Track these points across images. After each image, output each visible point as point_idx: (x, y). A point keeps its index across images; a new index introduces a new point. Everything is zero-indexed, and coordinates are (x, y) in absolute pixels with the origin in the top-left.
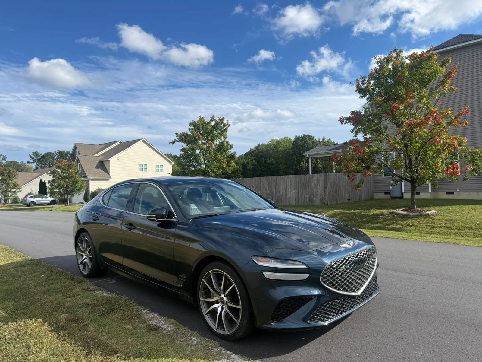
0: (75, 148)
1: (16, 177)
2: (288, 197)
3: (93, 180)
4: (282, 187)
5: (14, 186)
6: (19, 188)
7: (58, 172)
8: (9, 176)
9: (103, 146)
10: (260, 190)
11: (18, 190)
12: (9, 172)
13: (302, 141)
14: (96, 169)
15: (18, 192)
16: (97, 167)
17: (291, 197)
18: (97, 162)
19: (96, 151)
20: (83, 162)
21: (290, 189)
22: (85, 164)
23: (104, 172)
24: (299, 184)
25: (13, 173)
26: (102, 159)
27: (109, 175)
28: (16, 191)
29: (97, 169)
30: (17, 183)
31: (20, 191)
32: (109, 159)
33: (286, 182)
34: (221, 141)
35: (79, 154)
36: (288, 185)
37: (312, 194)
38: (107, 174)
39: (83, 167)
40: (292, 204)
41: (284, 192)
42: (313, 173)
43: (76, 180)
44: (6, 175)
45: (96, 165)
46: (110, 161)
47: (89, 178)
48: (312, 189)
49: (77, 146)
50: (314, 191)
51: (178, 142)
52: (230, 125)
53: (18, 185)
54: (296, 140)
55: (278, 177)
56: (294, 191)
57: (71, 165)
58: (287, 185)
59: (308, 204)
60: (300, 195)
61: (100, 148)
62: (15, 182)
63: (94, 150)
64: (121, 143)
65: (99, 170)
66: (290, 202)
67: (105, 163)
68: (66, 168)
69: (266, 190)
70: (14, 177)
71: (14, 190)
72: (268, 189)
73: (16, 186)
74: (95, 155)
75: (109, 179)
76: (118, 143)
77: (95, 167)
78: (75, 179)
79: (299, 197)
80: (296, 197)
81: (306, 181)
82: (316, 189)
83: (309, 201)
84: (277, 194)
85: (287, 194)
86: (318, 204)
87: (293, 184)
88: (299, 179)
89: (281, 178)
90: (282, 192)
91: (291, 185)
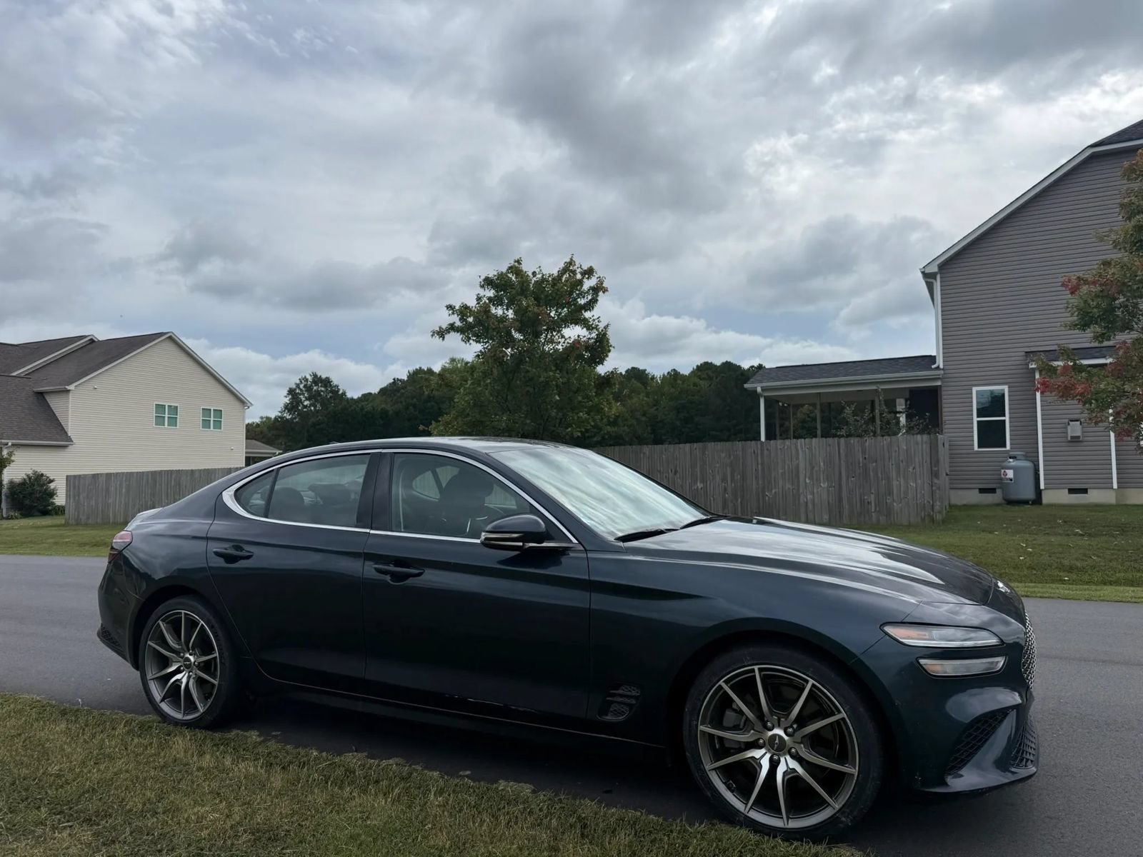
2: (802, 499)
3: (15, 446)
4: (780, 471)
14: (23, 415)
17: (813, 501)
18: (24, 396)
19: (15, 362)
21: (811, 478)
23: (46, 424)
24: (843, 464)
26: (41, 386)
27: (65, 434)
29: (29, 416)
32: (68, 387)
33: (798, 459)
36: (802, 466)
37: (890, 492)
38: (57, 430)
41: (788, 486)
46: (71, 392)
48: (888, 479)
50: (895, 483)
51: (455, 332)
52: (606, 291)
56: (824, 485)
58: (798, 465)
60: (844, 494)
61: (22, 356)
67: (55, 403)
69: (724, 479)
72: (732, 476)
75: (66, 446)
77: (20, 408)
79: (840, 500)
80: (831, 501)
81: (867, 456)
82: (901, 476)
83: (879, 511)
84: (763, 492)
85: (801, 491)
86: (910, 522)
87: (822, 464)
88: (841, 451)
89: (779, 447)
90: (780, 486)
91: (813, 468)
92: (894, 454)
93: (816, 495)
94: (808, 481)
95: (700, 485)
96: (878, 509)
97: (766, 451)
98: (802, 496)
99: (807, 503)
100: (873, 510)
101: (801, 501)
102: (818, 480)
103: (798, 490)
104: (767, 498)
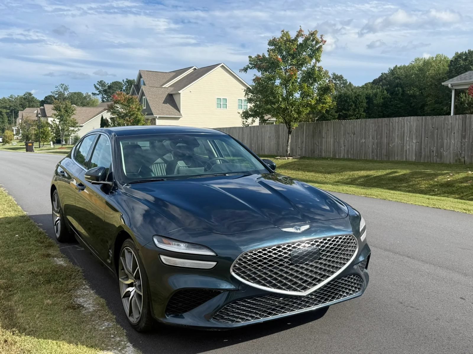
0: (140, 77)
1: (74, 112)
3: (160, 118)
4: (397, 134)
5: (72, 124)
6: (77, 127)
7: (117, 107)
8: (66, 111)
9: (174, 74)
10: (365, 138)
11: (76, 129)
12: (66, 106)
13: (465, 60)
14: (164, 104)
15: (76, 131)
16: (165, 102)
17: (409, 149)
18: (165, 96)
19: (165, 81)
20: (148, 96)
21: (409, 138)
22: (150, 97)
23: (173, 108)
24: (423, 130)
25: (70, 108)
26: (172, 91)
27: (180, 112)
28: (75, 130)
29: (166, 105)
30: (76, 120)
31: (79, 130)
32: (179, 92)
33: (404, 127)
34: (310, 67)
35: (144, 84)
36: (406, 131)
37: (442, 146)
38: (177, 111)
39: (149, 101)
40: (410, 160)
41: (400, 142)
42: (456, 113)
43: (137, 119)
44: (62, 110)
45: (164, 99)
46: (181, 94)
47: (155, 116)
48: (442, 139)
49: (142, 74)
50: (445, 141)
51: (251, 69)
52: (325, 42)
53: (77, 123)
54: (456, 59)
55: (391, 119)
56: (414, 141)
57: (131, 98)
59: (435, 161)
60: (423, 147)
61: (169, 77)
62: (73, 119)
63: (163, 79)
64: (195, 69)
65: (168, 105)
66: (408, 157)
68: (126, 103)
69: (373, 138)
70: (72, 112)
71: (72, 128)
72: (377, 136)
73: (74, 124)
74: (164, 86)
75: (179, 118)
76: (191, 70)
77: (163, 102)
78: (136, 117)
79: (421, 149)
80: (417, 150)
81: (434, 126)
82: (448, 138)
83: (437, 156)
84: (389, 144)
85: (404, 145)
86: (450, 162)
87: (414, 130)
88: (423, 123)
89: (397, 121)
90: (396, 142)
91: (411, 132)
92: (446, 125)
93: (411, 146)
94: (408, 139)
95: (363, 141)
96: (437, 155)
97: (391, 123)
98: (405, 147)
99: (406, 151)
100: (434, 155)
101: (405, 150)
102: (412, 139)
103: (403, 144)
104: (390, 148)
